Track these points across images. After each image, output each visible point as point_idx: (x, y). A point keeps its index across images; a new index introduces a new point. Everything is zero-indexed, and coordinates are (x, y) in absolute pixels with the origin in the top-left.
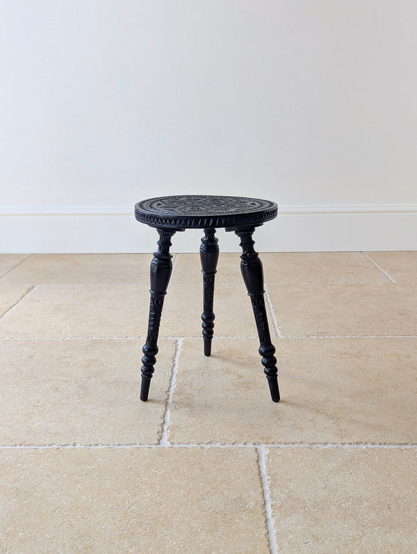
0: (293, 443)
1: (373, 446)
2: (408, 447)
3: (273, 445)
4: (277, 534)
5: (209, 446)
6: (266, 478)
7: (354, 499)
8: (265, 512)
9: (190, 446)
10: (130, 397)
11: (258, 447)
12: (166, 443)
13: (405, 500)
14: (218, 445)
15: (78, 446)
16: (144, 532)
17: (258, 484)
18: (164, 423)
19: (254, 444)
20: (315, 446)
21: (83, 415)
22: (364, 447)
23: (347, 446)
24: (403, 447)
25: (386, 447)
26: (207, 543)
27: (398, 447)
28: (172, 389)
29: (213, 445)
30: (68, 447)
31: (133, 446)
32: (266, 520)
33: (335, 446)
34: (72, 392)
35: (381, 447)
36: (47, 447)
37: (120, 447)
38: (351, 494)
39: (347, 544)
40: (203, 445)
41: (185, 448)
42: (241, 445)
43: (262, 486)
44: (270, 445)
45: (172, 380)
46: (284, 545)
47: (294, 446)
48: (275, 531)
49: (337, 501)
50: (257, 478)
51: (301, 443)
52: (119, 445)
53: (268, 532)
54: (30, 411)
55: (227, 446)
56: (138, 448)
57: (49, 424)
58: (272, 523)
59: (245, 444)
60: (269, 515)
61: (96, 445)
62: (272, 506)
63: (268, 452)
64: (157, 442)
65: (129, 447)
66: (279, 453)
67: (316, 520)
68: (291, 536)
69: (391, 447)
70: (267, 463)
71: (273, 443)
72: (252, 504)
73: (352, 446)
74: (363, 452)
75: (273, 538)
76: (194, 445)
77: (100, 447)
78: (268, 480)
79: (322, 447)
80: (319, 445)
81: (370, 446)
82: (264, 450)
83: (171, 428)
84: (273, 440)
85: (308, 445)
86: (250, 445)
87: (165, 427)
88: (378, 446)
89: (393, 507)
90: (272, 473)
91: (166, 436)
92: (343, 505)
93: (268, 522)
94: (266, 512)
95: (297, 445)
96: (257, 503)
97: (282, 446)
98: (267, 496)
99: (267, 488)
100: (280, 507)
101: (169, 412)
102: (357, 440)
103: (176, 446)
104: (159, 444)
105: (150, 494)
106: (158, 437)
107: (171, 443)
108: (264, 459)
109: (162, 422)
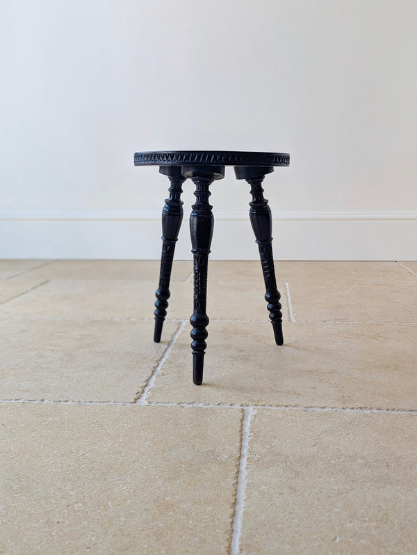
0: (286, 406)
1: (379, 412)
3: (263, 407)
4: (248, 484)
5: (191, 406)
6: (248, 434)
7: (346, 457)
9: (168, 405)
11: (245, 408)
12: (143, 401)
14: (201, 405)
15: (46, 401)
17: (238, 439)
18: (146, 386)
19: (242, 406)
20: (311, 410)
22: (368, 412)
23: (348, 411)
24: (414, 413)
25: (393, 413)
28: (164, 359)
29: (195, 405)
30: (35, 402)
31: (106, 403)
32: (238, 472)
33: (334, 410)
35: (388, 413)
36: (12, 401)
37: (91, 404)
38: (344, 452)
39: (329, 497)
40: (184, 405)
41: (163, 406)
42: (227, 406)
43: (241, 440)
44: (259, 407)
46: (253, 495)
47: (286, 409)
48: (246, 482)
49: (326, 457)
50: (238, 434)
51: (295, 406)
53: (237, 483)
55: (211, 406)
56: (110, 406)
58: (244, 474)
59: (232, 405)
60: (243, 468)
62: (248, 459)
63: (255, 413)
64: (133, 401)
65: (101, 404)
66: (268, 413)
67: (297, 473)
68: (264, 487)
69: (399, 412)
70: (252, 422)
71: (263, 405)
72: (225, 456)
73: (355, 410)
74: (366, 416)
75: (243, 487)
76: (174, 404)
77: (70, 403)
78: (249, 436)
79: (319, 411)
80: (315, 409)
81: (375, 411)
82: (251, 411)
83: (152, 390)
84: (264, 403)
85: (304, 408)
86: (237, 406)
87: (147, 389)
88: (385, 411)
89: (393, 465)
90: (256, 430)
91: (145, 396)
92: (333, 461)
93: (240, 473)
94: (239, 464)
95: (290, 408)
96: (231, 456)
97: (273, 408)
98: (245, 451)
99: (246, 443)
100: (258, 460)
101: (154, 378)
102: (362, 405)
103: (154, 404)
104: (135, 402)
105: (110, 444)
106: (136, 396)
107: (149, 402)
108: (249, 418)
109: (145, 384)
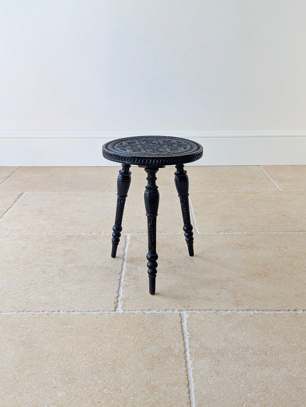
0: (205, 310)
1: (258, 312)
2: (281, 312)
3: (191, 312)
4: (193, 371)
5: (149, 312)
6: (186, 334)
7: (243, 348)
8: (185, 357)
9: (136, 312)
10: (95, 277)
11: (181, 312)
12: (120, 310)
13: (277, 348)
14: (155, 311)
15: (61, 312)
16: (107, 370)
17: (182, 338)
19: (179, 311)
20: (219, 312)
21: (63, 291)
22: (252, 313)
23: (240, 312)
24: (278, 313)
25: (266, 312)
26: (148, 377)
27: (274, 312)
28: (123, 272)
29: (151, 311)
30: (55, 313)
31: (98, 312)
32: (186, 362)
33: (233, 312)
34: (55, 274)
35: (263, 312)
36: (40, 313)
37: (90, 313)
38: (241, 345)
39: (237, 377)
40: (145, 312)
41: (133, 313)
42: (171, 312)
43: (184, 339)
44: (189, 311)
45: (124, 265)
46: (197, 378)
47: (205, 312)
48: (192, 369)
49: (232, 349)
50: (181, 334)
51: (210, 310)
52: (89, 311)
53: (187, 370)
54: (27, 288)
55: (161, 312)
56: (101, 314)
57: (41, 297)
58: (190, 363)
59: (173, 310)
60: (188, 359)
61: (74, 311)
62: (190, 352)
63: (188, 316)
64: (114, 309)
65: (96, 313)
66: (195, 317)
67: (218, 361)
68: (201, 372)
69: (270, 312)
70: (188, 324)
71: (192, 310)
72: (177, 351)
73: (244, 312)
74: (251, 316)
75: (191, 373)
76: (139, 312)
77: (76, 313)
78: (188, 335)
79: (224, 313)
80: (222, 312)
81: (256, 312)
82: (185, 315)
83: (123, 300)
84: (192, 308)
85: (215, 311)
86: (176, 312)
87: (120, 299)
88: (261, 312)
89: (268, 353)
90: (190, 330)
91: (120, 305)
92: (236, 352)
95: (207, 312)
96: (180, 351)
97: (198, 312)
98: (187, 346)
99: (187, 341)
100: (196, 353)
101: (121, 288)
102: (248, 308)
103: (127, 312)
104: (115, 310)
105: (110, 345)
106: (114, 306)
107: (124, 310)
108: (185, 321)
109: (117, 295)
